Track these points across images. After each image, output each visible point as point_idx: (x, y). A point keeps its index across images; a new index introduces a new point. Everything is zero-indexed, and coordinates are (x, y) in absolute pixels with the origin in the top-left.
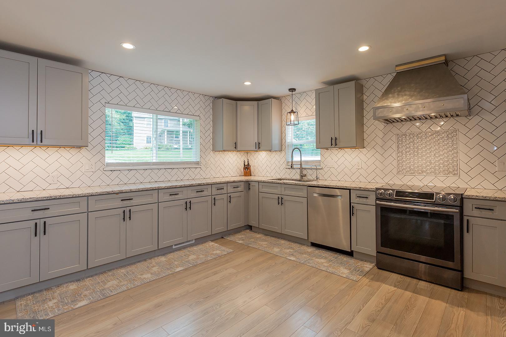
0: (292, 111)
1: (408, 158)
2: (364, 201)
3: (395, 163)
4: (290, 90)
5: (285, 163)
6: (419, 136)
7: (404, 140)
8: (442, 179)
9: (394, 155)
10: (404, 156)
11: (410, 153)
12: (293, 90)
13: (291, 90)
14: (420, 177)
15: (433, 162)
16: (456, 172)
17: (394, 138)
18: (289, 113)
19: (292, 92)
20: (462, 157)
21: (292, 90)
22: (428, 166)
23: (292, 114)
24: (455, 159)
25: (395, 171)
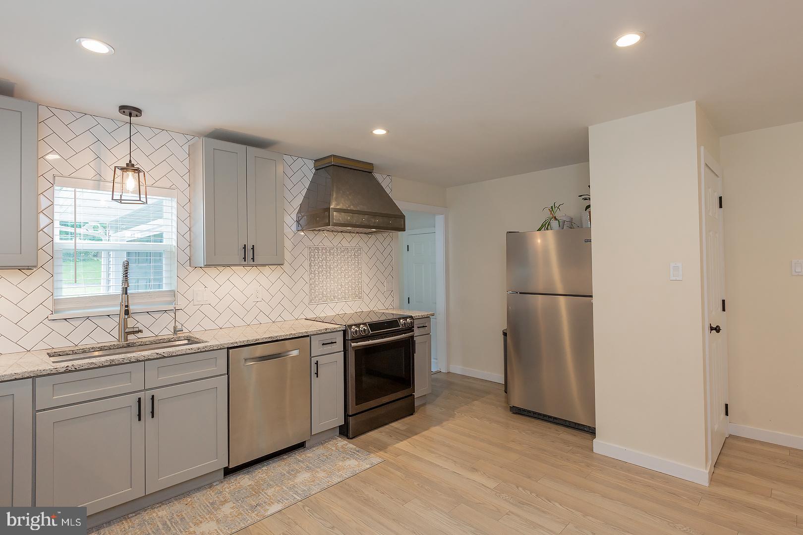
0: (130, 167)
1: (321, 280)
2: (328, 348)
3: (307, 288)
4: (123, 108)
5: (49, 304)
6: (332, 251)
7: (316, 256)
8: (350, 304)
9: (306, 277)
10: (317, 277)
11: (323, 273)
12: (134, 113)
13: (127, 111)
14: (332, 305)
15: (343, 284)
16: (360, 295)
17: (306, 252)
18: (122, 169)
19: (130, 115)
20: (366, 279)
21: (131, 111)
22: (339, 289)
23: (130, 174)
24: (360, 281)
25: (306, 301)
